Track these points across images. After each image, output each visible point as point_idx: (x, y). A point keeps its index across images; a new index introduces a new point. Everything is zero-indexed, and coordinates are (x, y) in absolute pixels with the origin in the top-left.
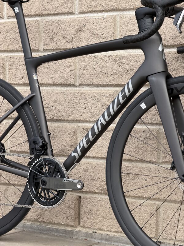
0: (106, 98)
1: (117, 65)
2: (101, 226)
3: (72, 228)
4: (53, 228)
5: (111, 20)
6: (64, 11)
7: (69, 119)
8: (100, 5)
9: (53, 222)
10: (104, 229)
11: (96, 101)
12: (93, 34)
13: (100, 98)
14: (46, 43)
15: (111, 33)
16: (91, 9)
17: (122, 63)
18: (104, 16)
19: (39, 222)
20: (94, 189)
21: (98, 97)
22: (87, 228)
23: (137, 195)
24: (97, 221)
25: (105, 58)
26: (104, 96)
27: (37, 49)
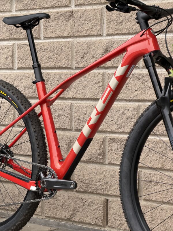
0: (131, 112)
1: (140, 82)
3: (100, 228)
4: (84, 227)
6: (93, 33)
8: (125, 28)
9: (84, 222)
11: (121, 114)
13: (125, 112)
14: (77, 62)
16: (117, 32)
17: (144, 81)
18: (128, 38)
19: (72, 221)
21: (123, 111)
22: (114, 228)
23: (159, 200)
24: (123, 222)
26: (129, 110)
27: (69, 66)
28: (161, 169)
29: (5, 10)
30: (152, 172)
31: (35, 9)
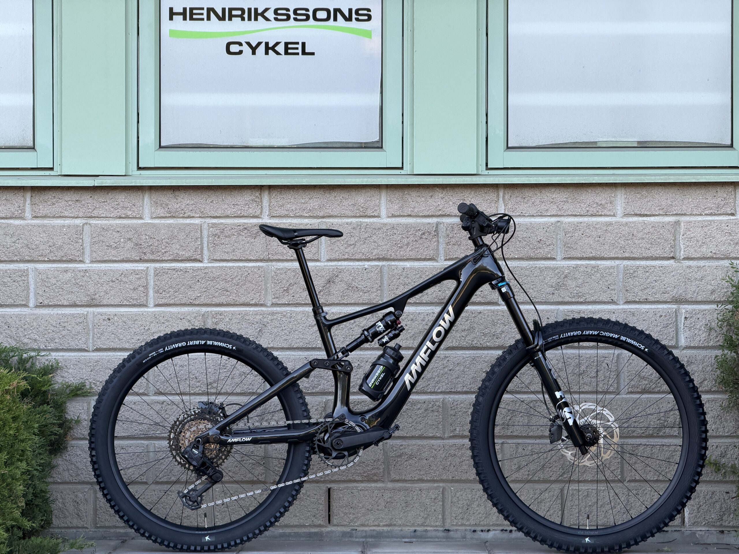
2: (365, 521)
3: (319, 529)
4: (290, 533)
5: (376, 272)
7: (314, 391)
8: (360, 252)
10: (369, 524)
12: (350, 287)
13: (362, 365)
15: (376, 286)
16: (347, 256)
20: (354, 477)
22: (342, 525)
23: (416, 479)
24: (359, 515)
25: (368, 316)
27: (262, 302)
28: (421, 437)
29: (131, 216)
30: (404, 442)
31: (193, 217)
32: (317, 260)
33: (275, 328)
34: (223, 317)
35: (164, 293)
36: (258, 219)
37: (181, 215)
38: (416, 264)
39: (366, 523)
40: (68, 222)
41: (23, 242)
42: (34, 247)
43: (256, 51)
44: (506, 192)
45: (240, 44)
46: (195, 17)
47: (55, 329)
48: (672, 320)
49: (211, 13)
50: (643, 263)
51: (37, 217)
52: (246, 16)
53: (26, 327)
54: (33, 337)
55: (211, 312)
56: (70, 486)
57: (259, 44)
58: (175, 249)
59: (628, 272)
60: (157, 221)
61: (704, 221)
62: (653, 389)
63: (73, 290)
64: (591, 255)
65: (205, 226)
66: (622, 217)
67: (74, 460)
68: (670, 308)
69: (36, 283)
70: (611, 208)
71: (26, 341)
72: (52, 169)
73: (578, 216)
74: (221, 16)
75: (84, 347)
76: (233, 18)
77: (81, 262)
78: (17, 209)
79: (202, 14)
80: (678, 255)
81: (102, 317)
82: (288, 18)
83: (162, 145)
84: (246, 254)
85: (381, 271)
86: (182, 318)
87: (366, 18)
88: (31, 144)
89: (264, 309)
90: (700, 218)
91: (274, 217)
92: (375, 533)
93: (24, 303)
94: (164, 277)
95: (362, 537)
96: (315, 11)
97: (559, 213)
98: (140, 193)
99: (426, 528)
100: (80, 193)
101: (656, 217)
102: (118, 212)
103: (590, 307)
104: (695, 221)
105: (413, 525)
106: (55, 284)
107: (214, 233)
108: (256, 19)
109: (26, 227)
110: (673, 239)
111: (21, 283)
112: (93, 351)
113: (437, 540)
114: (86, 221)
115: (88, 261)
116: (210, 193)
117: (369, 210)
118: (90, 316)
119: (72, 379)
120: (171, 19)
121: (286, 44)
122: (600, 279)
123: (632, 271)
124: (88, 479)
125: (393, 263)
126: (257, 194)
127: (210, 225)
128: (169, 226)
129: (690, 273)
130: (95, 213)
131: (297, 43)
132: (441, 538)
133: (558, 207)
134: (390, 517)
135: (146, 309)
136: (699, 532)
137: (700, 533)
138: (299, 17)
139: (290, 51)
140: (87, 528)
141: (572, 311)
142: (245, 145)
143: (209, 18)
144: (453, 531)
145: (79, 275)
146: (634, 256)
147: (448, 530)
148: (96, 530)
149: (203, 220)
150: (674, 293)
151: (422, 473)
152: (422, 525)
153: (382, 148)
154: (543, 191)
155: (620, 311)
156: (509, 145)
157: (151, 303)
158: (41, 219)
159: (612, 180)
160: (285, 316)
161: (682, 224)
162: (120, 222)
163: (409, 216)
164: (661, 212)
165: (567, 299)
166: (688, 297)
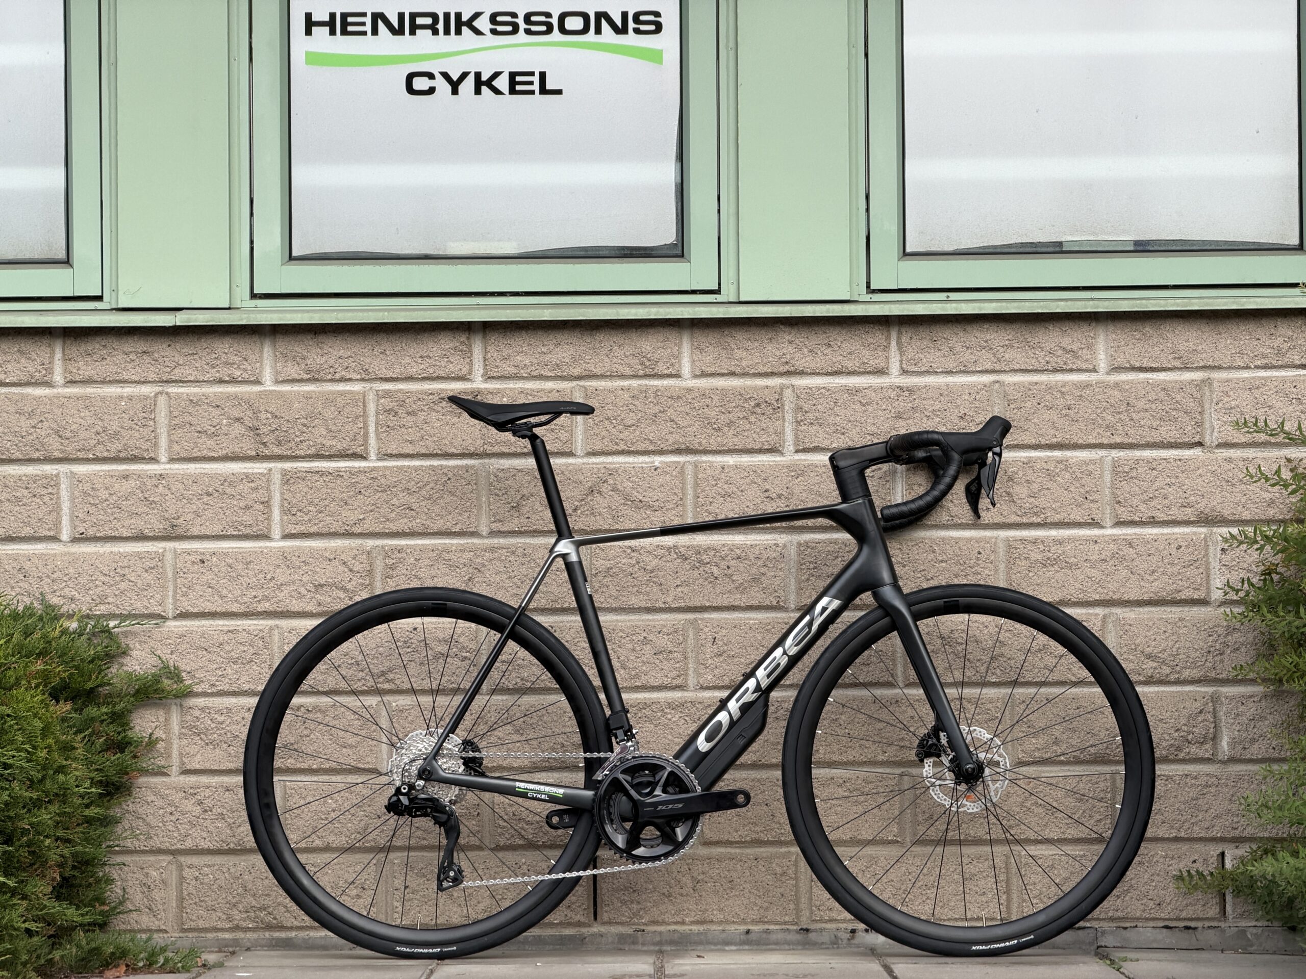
0: (667, 637)
1: (688, 568)
2: (659, 916)
3: (577, 929)
5: (674, 473)
8: (645, 439)
10: (667, 920)
12: (629, 500)
13: (650, 638)
15: (675, 498)
16: (622, 447)
18: (653, 462)
21: (645, 634)
22: (618, 923)
24: (649, 904)
25: (660, 552)
26: (659, 632)
27: (473, 529)
29: (240, 379)
31: (350, 380)
32: (571, 454)
33: (496, 574)
34: (404, 555)
35: (299, 514)
36: (466, 383)
37: (329, 377)
38: (745, 459)
39: (660, 919)
40: (128, 390)
41: (50, 427)
42: (68, 434)
43: (460, 88)
44: (903, 330)
45: (431, 76)
46: (350, 28)
47: (107, 579)
48: (1200, 553)
49: (380, 23)
50: (1147, 454)
51: (75, 382)
52: (441, 26)
53: (55, 576)
54: (68, 593)
55: (383, 547)
56: (136, 858)
57: (464, 75)
58: (320, 436)
59: (1121, 469)
60: (286, 388)
61: (1254, 378)
62: (1167, 675)
63: (140, 510)
64: (1055, 440)
65: (371, 397)
66: (1107, 373)
67: (140, 810)
68: (1195, 533)
69: (72, 499)
70: (1090, 356)
71: (55, 600)
72: (99, 298)
73: (1030, 371)
74: (397, 27)
75: (158, 610)
76: (418, 31)
77: (153, 460)
78: (39, 368)
79: (363, 24)
80: (1207, 440)
81: (188, 557)
82: (515, 29)
83: (295, 253)
84: (445, 445)
85: (682, 472)
86: (332, 557)
87: (652, 27)
88: (62, 255)
89: (476, 541)
90: (1246, 374)
91: (493, 377)
92: (676, 936)
93: (52, 533)
94: (300, 486)
95: (654, 944)
96: (563, 17)
97: (997, 367)
98: (256, 338)
99: (767, 927)
100: (150, 339)
101: (1169, 373)
102: (218, 371)
103: (1053, 533)
104: (1238, 379)
105: (743, 921)
106: (107, 500)
107: (388, 408)
108: (458, 32)
109: (55, 401)
110: (1199, 410)
111: (46, 499)
112: (175, 618)
113: (787, 947)
114: (161, 389)
115: (163, 459)
116: (379, 337)
117: (660, 364)
118: (169, 556)
119: (137, 668)
120: (308, 32)
121: (512, 75)
122: (1071, 483)
123: (1127, 469)
124: (167, 844)
125: (705, 458)
126: (463, 338)
127: (380, 393)
128: (307, 396)
129: (1230, 470)
130: (177, 374)
131: (532, 74)
132: (793, 944)
133: (995, 356)
134: (703, 908)
135: (268, 544)
136: (1251, 929)
137: (1254, 931)
138: (534, 28)
139: (518, 88)
140: (166, 931)
141: (1022, 540)
142: (441, 253)
143: (375, 32)
144: (815, 931)
145: (149, 483)
146: (1130, 441)
147: (807, 930)
148: (181, 935)
149: (368, 385)
150: (1201, 507)
151: (758, 829)
152: (760, 921)
153: (682, 256)
154: (969, 328)
155: (1107, 539)
156: (908, 250)
157: (276, 533)
158: (80, 385)
159: (1090, 308)
160: (513, 553)
161: (1215, 384)
162: (220, 390)
163: (732, 374)
164: (1177, 364)
165: (1014, 519)
166: (1226, 513)
